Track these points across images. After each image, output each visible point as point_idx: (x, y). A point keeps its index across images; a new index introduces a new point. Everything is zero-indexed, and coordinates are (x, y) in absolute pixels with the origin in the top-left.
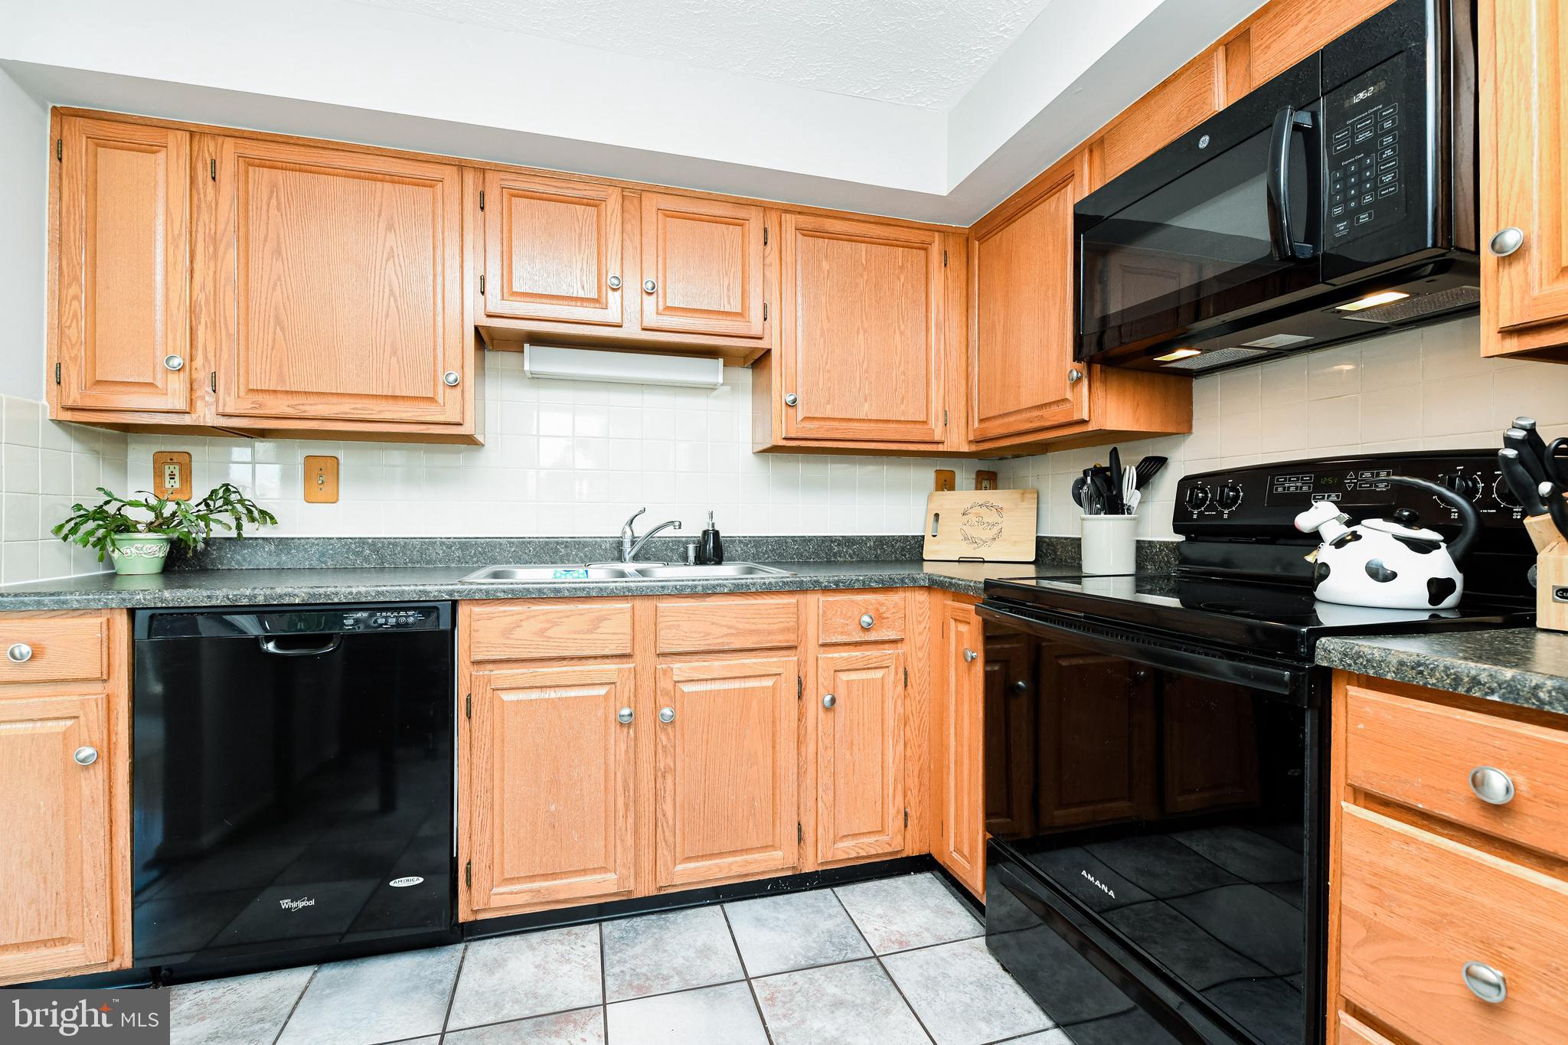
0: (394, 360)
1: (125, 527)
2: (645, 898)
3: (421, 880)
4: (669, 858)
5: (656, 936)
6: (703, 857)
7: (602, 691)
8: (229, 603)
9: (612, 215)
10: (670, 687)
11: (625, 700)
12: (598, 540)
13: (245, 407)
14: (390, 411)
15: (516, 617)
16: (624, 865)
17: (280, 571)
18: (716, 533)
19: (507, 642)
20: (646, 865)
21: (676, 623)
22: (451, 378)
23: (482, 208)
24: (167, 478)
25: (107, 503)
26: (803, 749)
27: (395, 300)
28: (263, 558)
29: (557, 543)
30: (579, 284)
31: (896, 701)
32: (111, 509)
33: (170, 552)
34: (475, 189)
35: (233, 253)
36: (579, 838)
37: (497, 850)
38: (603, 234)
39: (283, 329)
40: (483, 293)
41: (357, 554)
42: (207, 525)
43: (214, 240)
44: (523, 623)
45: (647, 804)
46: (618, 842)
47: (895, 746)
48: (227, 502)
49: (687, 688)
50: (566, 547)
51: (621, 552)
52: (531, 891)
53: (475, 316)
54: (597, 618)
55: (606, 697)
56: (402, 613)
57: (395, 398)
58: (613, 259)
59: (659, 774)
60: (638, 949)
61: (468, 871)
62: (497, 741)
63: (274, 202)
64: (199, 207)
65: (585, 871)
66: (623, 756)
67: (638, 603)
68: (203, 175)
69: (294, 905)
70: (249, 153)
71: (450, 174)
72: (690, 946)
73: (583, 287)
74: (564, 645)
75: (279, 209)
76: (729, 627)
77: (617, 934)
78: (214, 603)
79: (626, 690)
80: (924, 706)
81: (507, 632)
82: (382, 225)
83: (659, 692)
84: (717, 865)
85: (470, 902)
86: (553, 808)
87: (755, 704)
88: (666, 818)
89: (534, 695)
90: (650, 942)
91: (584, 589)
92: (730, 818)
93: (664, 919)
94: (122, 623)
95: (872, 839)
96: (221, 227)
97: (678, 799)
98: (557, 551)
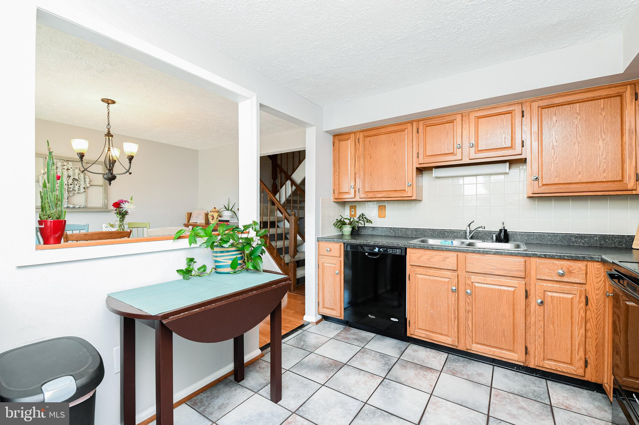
0: (395, 180)
1: (344, 224)
2: (462, 350)
3: (398, 320)
4: (470, 340)
5: (465, 364)
6: (483, 345)
7: (447, 280)
8: (359, 243)
9: (458, 124)
10: (471, 283)
11: (454, 284)
12: (459, 231)
13: (364, 196)
14: (394, 195)
15: (421, 254)
16: (454, 337)
17: (373, 236)
18: (505, 231)
19: (419, 261)
20: (463, 340)
21: (473, 262)
22: (409, 184)
23: (418, 133)
24: (352, 212)
25: (341, 219)
26: (528, 319)
27: (396, 164)
28: (369, 232)
29: (445, 231)
30: (447, 149)
31: (580, 310)
32: (342, 220)
33: (352, 230)
34: (416, 127)
35: (362, 159)
36: (440, 323)
37: (417, 318)
38: (455, 130)
39: (372, 176)
40: (418, 158)
41: (390, 232)
42: (358, 224)
43: (359, 157)
44: (423, 256)
45: (463, 320)
46: (452, 329)
47: (579, 330)
48: (363, 218)
49: (477, 285)
50: (448, 233)
51: (466, 236)
52: (426, 334)
53: (416, 165)
54: (445, 257)
55: (448, 282)
56: (394, 250)
57: (396, 191)
58: (458, 138)
59: (467, 312)
60: (457, 364)
61: (409, 322)
62: (416, 288)
63: (370, 145)
64: (356, 150)
65: (442, 334)
66: (453, 302)
67: (459, 254)
68: (357, 142)
69: (371, 316)
70: (366, 134)
71: (409, 125)
72: (475, 371)
73: (448, 150)
74: (435, 264)
75: (371, 147)
76: (494, 266)
77: (452, 358)
78: (357, 243)
79: (455, 281)
80: (600, 317)
81: (419, 258)
82: (393, 145)
83: (466, 284)
84: (489, 349)
85: (410, 331)
86: (432, 312)
87: (504, 296)
88: (469, 327)
89: (427, 277)
90: (462, 364)
91: (441, 248)
92: (494, 335)
93: (470, 361)
94: (342, 245)
95: (565, 366)
96: (360, 153)
97: (473, 322)
98: (445, 234)
